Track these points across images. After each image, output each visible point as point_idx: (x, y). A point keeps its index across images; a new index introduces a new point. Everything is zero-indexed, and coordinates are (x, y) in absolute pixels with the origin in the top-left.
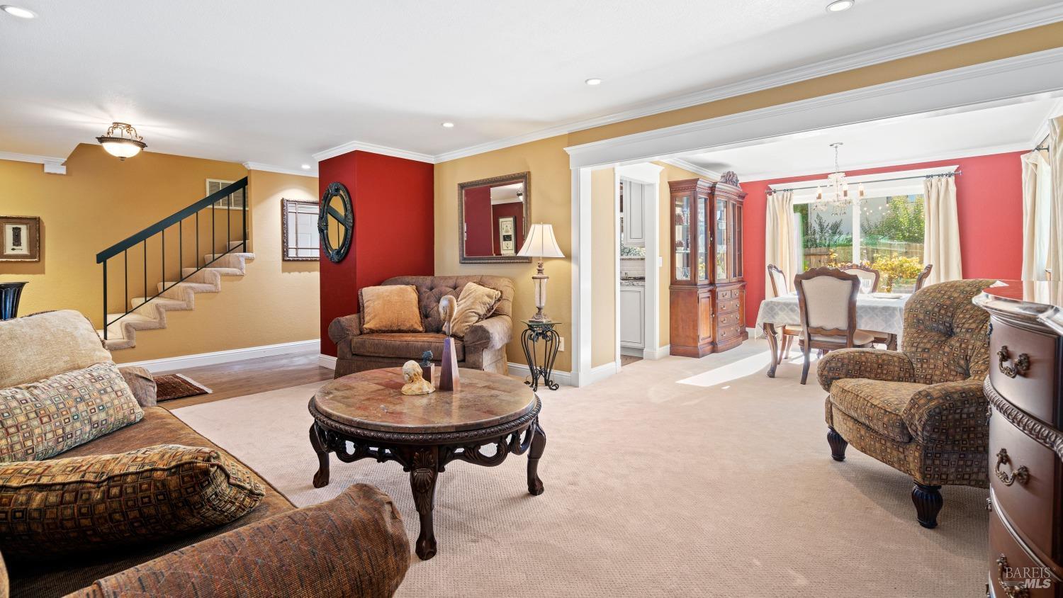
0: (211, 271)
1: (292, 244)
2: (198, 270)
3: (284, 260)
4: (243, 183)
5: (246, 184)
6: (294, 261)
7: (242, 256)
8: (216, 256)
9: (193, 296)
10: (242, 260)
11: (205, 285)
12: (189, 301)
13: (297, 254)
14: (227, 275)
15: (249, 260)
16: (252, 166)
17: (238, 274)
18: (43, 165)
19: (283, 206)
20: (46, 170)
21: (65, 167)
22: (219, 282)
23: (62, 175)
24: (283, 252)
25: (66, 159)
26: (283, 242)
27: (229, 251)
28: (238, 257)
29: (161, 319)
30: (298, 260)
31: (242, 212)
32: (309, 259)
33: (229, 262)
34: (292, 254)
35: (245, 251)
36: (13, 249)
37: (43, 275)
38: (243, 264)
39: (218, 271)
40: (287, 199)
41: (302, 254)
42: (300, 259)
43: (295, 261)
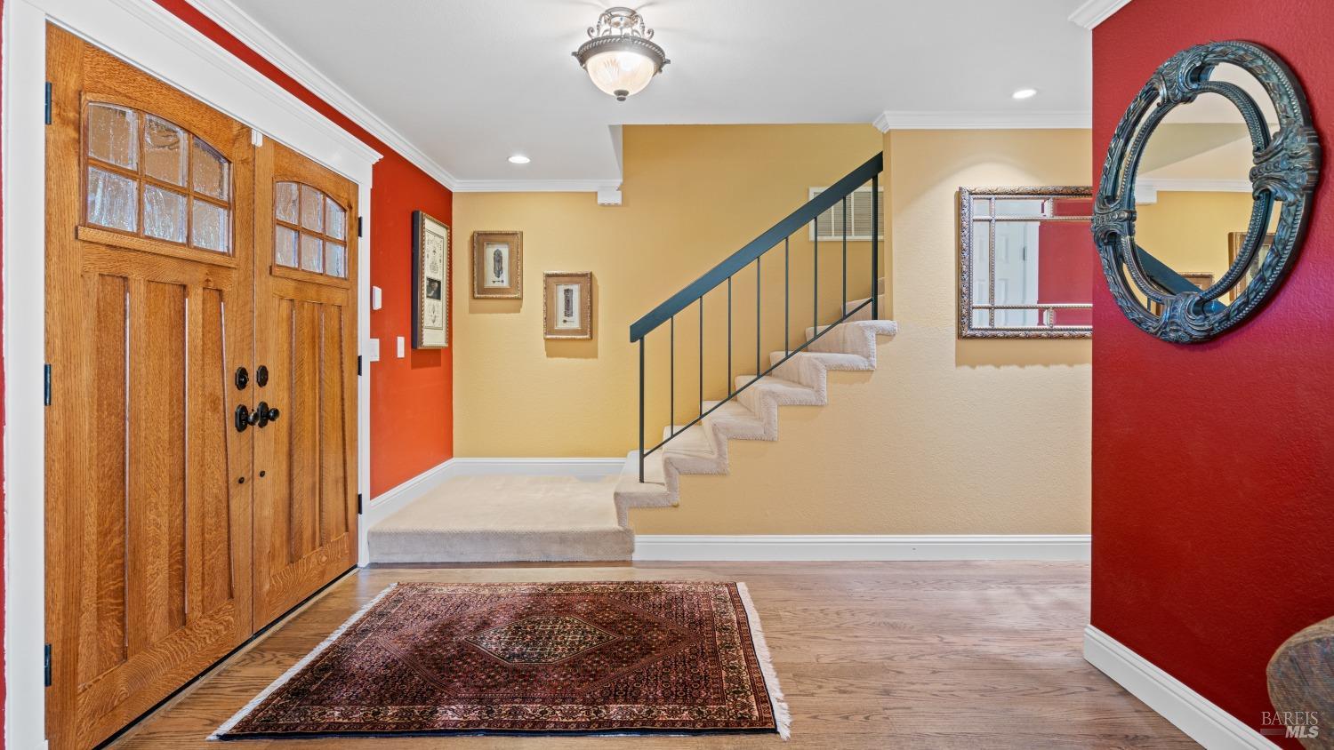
0: (809, 359)
1: (979, 297)
2: (788, 357)
3: (960, 336)
4: (874, 167)
5: (880, 168)
6: (984, 337)
7: (871, 327)
8: (820, 329)
9: (775, 411)
10: (871, 336)
11: (799, 390)
12: (769, 423)
13: (992, 321)
14: (840, 368)
15: (884, 336)
16: (894, 120)
17: (862, 366)
18: (596, 193)
19: (960, 205)
20: (600, 201)
21: (620, 192)
22: (824, 385)
23: (616, 205)
24: (960, 317)
25: (621, 181)
26: (960, 294)
27: (845, 317)
28: (862, 329)
29: (721, 455)
30: (994, 337)
31: (870, 246)
32: (1022, 334)
33: (844, 341)
34: (979, 320)
35: (875, 317)
36: (565, 321)
37: (595, 360)
38: (873, 345)
39: (822, 361)
40: (971, 188)
41: (1003, 321)
42: (1000, 334)
43: (986, 337)
